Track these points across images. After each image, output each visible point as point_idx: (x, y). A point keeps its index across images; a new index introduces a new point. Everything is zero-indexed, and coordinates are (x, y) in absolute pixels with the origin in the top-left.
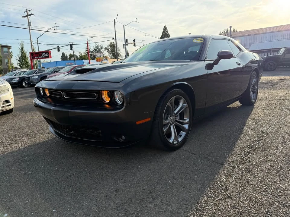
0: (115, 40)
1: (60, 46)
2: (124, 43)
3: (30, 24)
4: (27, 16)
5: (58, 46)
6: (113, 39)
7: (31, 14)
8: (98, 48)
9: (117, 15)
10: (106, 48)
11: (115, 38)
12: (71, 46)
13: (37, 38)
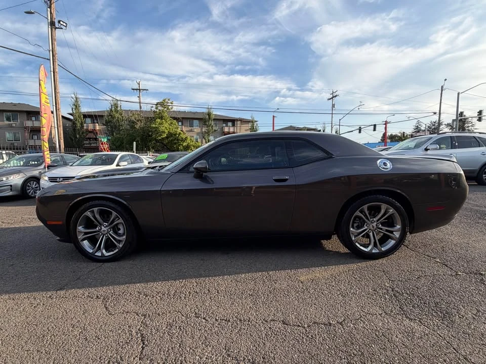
0: (438, 115)
1: (362, 127)
2: (455, 118)
3: (333, 106)
4: (332, 98)
5: (360, 127)
6: (435, 113)
7: (336, 96)
8: (434, 125)
9: (446, 80)
10: (448, 125)
11: (438, 112)
12: (375, 126)
13: (340, 120)
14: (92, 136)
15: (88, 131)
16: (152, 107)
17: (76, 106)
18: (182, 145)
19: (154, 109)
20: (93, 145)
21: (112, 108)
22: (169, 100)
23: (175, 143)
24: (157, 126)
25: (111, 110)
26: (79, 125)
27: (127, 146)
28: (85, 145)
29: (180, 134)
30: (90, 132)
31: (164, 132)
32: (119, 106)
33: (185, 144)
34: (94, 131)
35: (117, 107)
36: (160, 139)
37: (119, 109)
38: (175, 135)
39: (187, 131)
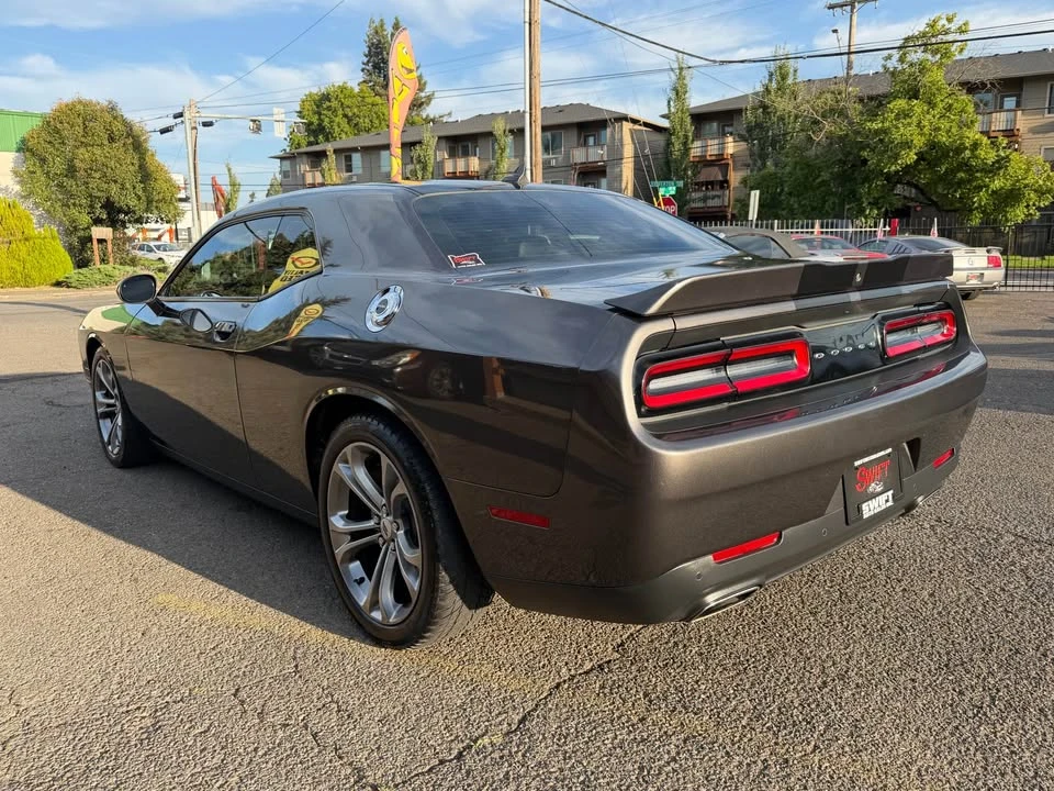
14: (715, 174)
15: (705, 162)
16: (889, 57)
17: (679, 92)
18: (987, 186)
19: (893, 64)
20: (711, 203)
21: (770, 80)
22: (950, 20)
23: (961, 183)
24: (887, 124)
25: (767, 90)
26: (677, 146)
27: (792, 200)
28: (693, 205)
29: (975, 146)
30: (710, 164)
31: (907, 145)
32: (791, 70)
33: (997, 184)
34: (720, 161)
35: (784, 77)
36: (897, 172)
37: (790, 81)
38: (959, 150)
39: (1035, 131)
